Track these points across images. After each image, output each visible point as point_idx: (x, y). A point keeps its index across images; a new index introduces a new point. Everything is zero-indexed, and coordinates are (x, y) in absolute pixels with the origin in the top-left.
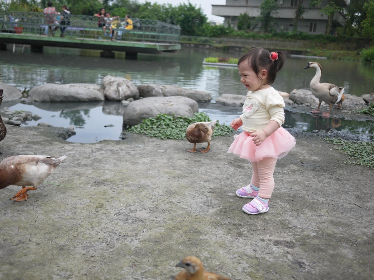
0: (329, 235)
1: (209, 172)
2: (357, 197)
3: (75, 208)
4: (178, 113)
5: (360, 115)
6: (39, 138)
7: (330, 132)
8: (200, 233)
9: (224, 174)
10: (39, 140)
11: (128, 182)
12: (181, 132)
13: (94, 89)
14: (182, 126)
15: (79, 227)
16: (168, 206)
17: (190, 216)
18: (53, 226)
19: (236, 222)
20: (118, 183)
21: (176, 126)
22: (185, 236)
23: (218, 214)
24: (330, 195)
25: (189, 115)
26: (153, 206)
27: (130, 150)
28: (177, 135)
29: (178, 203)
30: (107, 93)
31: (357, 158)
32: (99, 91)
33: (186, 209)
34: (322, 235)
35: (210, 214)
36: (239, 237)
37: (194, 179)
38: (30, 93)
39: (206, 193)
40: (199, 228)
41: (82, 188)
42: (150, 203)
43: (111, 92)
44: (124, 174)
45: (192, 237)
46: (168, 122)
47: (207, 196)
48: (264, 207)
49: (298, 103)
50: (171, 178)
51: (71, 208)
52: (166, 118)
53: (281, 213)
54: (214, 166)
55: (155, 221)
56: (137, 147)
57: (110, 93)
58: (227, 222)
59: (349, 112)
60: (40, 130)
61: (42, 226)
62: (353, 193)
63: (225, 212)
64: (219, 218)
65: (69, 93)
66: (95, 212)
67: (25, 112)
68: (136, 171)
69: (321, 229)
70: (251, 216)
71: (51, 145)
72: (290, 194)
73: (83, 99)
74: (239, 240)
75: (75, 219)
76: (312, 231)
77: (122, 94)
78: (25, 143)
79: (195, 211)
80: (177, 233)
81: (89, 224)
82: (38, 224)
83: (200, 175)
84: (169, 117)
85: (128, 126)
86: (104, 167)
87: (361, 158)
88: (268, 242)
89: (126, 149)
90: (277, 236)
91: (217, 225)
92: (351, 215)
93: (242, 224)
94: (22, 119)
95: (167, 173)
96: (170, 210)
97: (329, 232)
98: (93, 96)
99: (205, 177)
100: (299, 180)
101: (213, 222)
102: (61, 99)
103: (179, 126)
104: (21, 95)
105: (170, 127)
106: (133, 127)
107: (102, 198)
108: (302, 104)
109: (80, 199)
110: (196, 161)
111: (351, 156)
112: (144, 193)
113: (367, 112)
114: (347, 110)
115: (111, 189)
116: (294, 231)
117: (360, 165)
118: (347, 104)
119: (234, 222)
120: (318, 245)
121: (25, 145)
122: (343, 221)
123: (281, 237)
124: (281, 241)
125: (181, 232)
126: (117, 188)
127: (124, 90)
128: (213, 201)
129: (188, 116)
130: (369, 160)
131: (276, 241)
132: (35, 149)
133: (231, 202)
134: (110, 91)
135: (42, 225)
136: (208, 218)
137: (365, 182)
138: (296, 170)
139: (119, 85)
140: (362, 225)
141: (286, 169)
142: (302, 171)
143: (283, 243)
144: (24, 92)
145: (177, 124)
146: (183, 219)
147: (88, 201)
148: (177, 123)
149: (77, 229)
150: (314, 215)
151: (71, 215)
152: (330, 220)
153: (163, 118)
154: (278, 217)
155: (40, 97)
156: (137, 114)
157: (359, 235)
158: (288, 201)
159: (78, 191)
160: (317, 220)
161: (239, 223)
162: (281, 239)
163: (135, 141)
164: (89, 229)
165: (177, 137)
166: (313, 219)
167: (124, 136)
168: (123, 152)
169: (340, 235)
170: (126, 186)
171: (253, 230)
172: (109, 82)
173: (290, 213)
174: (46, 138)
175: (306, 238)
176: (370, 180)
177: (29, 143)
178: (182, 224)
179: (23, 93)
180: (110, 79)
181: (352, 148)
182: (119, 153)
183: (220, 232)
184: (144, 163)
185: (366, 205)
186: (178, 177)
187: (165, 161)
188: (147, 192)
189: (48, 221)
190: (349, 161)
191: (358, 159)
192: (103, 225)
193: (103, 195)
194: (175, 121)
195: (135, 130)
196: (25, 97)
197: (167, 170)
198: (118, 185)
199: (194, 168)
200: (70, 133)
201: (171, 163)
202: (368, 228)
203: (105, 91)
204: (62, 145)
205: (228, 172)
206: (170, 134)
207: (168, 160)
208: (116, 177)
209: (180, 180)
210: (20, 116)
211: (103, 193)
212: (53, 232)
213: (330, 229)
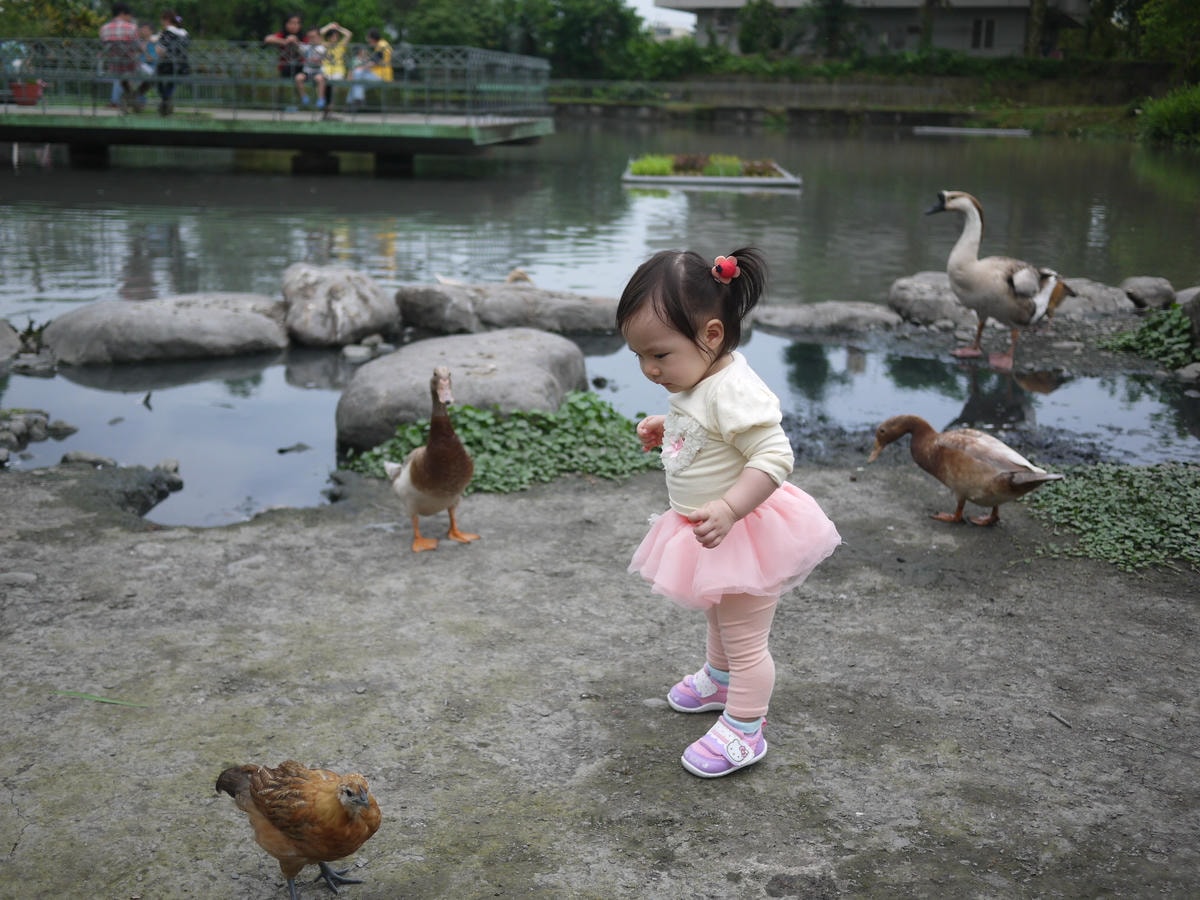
0: (950, 843)
1: (596, 617)
2: (1061, 684)
3: (147, 788)
4: (511, 399)
5: (1110, 355)
6: (59, 517)
7: (1006, 430)
8: (537, 861)
9: (642, 622)
10: (56, 524)
11: (328, 673)
12: (518, 466)
13: (254, 310)
14: (524, 445)
15: (150, 863)
16: (446, 759)
17: (512, 795)
18: (68, 862)
19: (659, 812)
20: (295, 680)
21: (504, 446)
22: (487, 878)
23: (605, 783)
24: (974, 681)
25: (547, 404)
26: (397, 765)
27: (349, 542)
28: (506, 479)
29: (481, 745)
30: (297, 324)
31: (1078, 532)
32: (270, 316)
33: (504, 767)
34: (929, 843)
35: (579, 782)
36: (661, 869)
37: (541, 646)
38: (46, 336)
39: (576, 703)
40: (535, 844)
41: (176, 710)
42: (391, 751)
43: (309, 318)
44: (319, 641)
45: (509, 880)
46: (477, 432)
47: (578, 711)
48: (748, 748)
49: (916, 320)
50: (468, 649)
51: (133, 788)
52: (472, 419)
53: (809, 764)
54: (615, 592)
55: (399, 824)
56: (375, 530)
57: (306, 323)
58: (630, 812)
59: (1075, 348)
60: (64, 483)
61: (35, 867)
62: (1052, 671)
63: (625, 774)
64: (603, 799)
65: (171, 330)
66: (208, 801)
67: (25, 412)
68: (361, 627)
69: (928, 819)
70: (710, 783)
71: (94, 543)
72: (845, 687)
73: (217, 348)
74: (659, 880)
75: (141, 832)
76: (897, 829)
77: (343, 325)
78: (10, 537)
79: (534, 772)
80: (461, 867)
81: (185, 846)
82: (22, 858)
83: (563, 630)
84: (481, 417)
85: (351, 452)
86: (257, 618)
87: (1092, 530)
88: (751, 882)
89: (338, 540)
90: (782, 861)
91: (596, 824)
92: (1033, 757)
93: (677, 816)
94: (14, 439)
95: (457, 629)
96: (451, 777)
97: (953, 831)
98: (250, 337)
99: (577, 637)
100: (882, 629)
101: (584, 815)
102: (146, 353)
103: (515, 446)
104: (18, 344)
105: (484, 450)
106: (365, 455)
107: (237, 745)
108: (927, 323)
109: (166, 753)
110: (556, 574)
111: (1061, 526)
112: (373, 717)
113: (1133, 344)
114: (1071, 340)
115: (271, 704)
116: (838, 836)
117: (1086, 557)
118: (1073, 316)
119: (655, 810)
120: (910, 885)
121: (10, 545)
122: (1005, 783)
123: (795, 862)
124: (791, 879)
125: (475, 859)
126: (289, 703)
127: (350, 311)
128: (594, 733)
129: (545, 408)
130: (1117, 540)
131: (776, 879)
132: (43, 559)
133: (649, 732)
134: (304, 316)
135: (31, 863)
136: (570, 798)
137: (1093, 623)
138: (878, 587)
139: (333, 295)
140: (1063, 797)
141: (847, 585)
142: (896, 590)
143: (798, 884)
144: (29, 332)
145: (509, 437)
146: (487, 809)
147: (192, 756)
148: (508, 433)
149: (145, 872)
150: (913, 764)
151: (131, 816)
152: (961, 784)
153: (462, 420)
154: (796, 783)
155: (77, 351)
156: (380, 411)
157: (1049, 836)
158: (836, 717)
159: (162, 721)
160: (919, 785)
161: (666, 814)
162: (794, 871)
163: (370, 506)
164: (182, 868)
165: (506, 484)
166: (908, 784)
167: (337, 490)
168: (323, 555)
169: (985, 841)
170: (319, 690)
171: (708, 837)
172: (301, 285)
173: (837, 764)
174: (83, 516)
175: (874, 862)
176: (1112, 617)
177: (24, 536)
178: (484, 830)
179: (23, 338)
180: (306, 275)
181: (1067, 497)
182: (312, 557)
183: (601, 854)
184: (389, 594)
185: (1085, 716)
186: (491, 646)
187: (458, 580)
188: (385, 711)
189: (52, 844)
190: (1052, 546)
191: (1080, 535)
192: (230, 849)
193: (243, 732)
194: (499, 429)
195: (372, 464)
196: (32, 352)
197: (459, 619)
198: (296, 686)
199: (548, 605)
200: (164, 487)
201: (476, 589)
202: (1081, 804)
203: (290, 318)
204: (132, 538)
205: (656, 615)
206: (484, 476)
207: (469, 578)
208: (292, 657)
209: (496, 654)
210: (8, 430)
211: (242, 724)
212: (66, 887)
213: (957, 819)
